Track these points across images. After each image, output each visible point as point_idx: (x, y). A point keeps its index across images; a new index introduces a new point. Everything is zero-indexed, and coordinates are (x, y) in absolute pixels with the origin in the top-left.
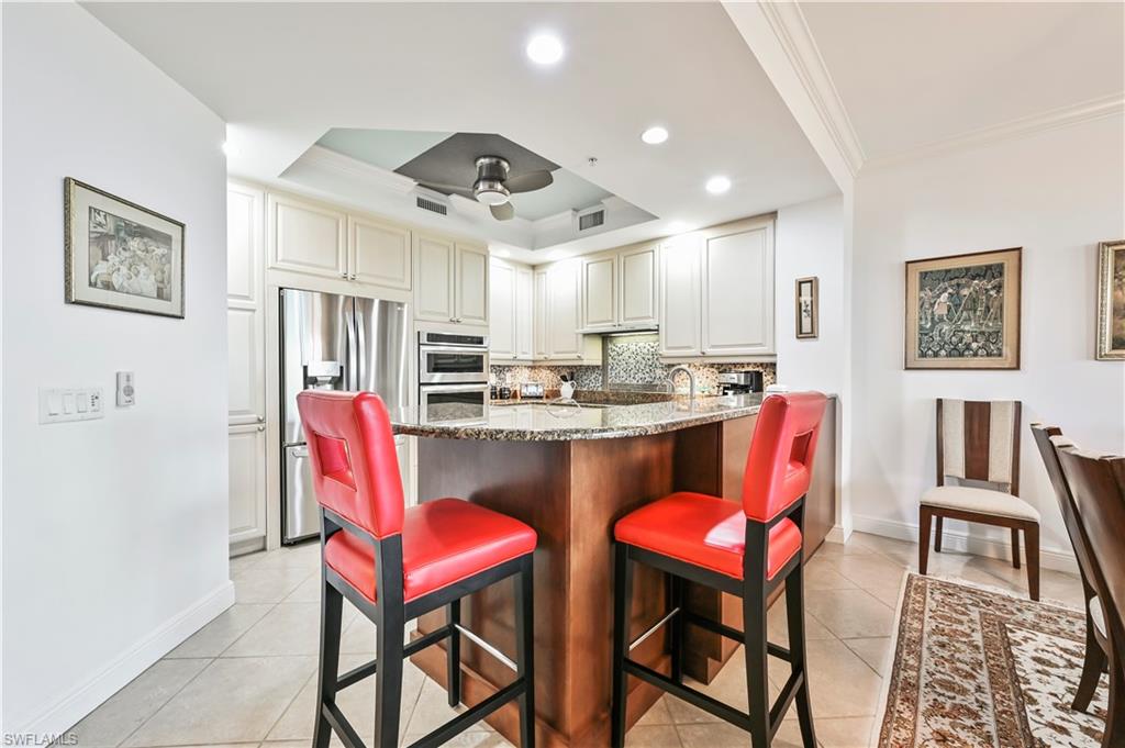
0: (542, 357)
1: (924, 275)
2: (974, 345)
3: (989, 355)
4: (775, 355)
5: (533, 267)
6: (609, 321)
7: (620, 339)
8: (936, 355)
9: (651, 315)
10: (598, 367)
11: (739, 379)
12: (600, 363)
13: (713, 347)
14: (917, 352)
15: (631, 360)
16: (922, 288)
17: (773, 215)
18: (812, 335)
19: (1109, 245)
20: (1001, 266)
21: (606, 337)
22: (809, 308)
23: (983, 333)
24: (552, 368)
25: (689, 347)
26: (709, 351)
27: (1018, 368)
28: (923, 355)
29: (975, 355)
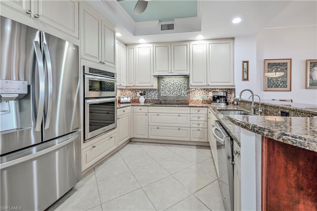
0: (132, 85)
1: (269, 64)
2: (281, 84)
3: (284, 87)
4: (235, 86)
5: (126, 45)
6: (167, 71)
7: (166, 79)
8: (272, 87)
9: (186, 70)
10: (155, 89)
11: (224, 94)
12: (157, 88)
13: (211, 82)
14: (267, 86)
15: (171, 87)
16: (268, 68)
17: (233, 39)
18: (247, 79)
19: (309, 60)
20: (287, 63)
21: (159, 78)
22: (246, 71)
23: (283, 81)
24: (132, 90)
25: (202, 83)
26: (210, 84)
27: (291, 91)
28: (269, 87)
29: (281, 87)
